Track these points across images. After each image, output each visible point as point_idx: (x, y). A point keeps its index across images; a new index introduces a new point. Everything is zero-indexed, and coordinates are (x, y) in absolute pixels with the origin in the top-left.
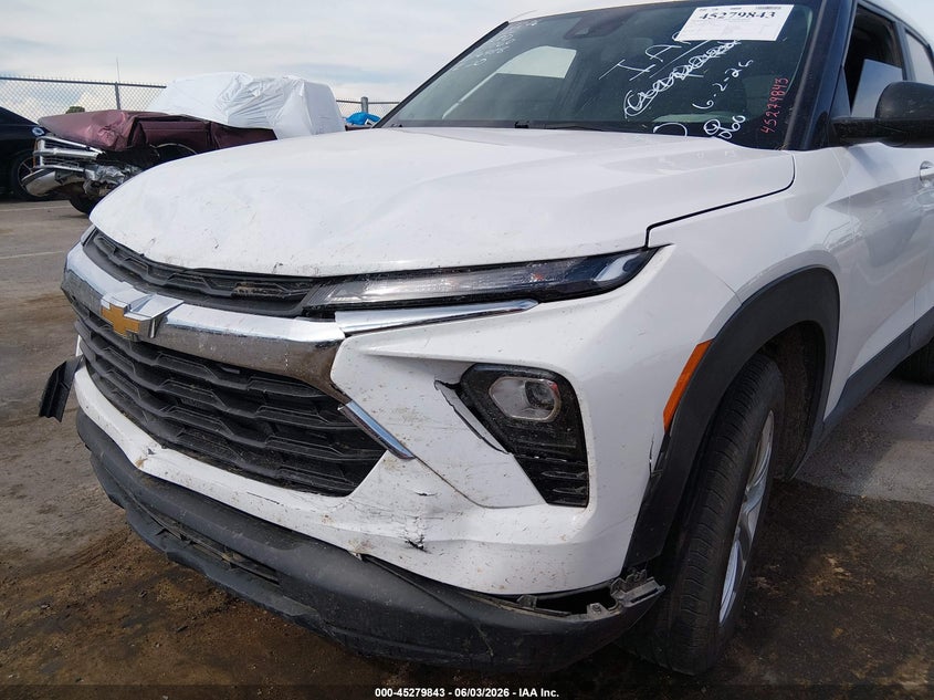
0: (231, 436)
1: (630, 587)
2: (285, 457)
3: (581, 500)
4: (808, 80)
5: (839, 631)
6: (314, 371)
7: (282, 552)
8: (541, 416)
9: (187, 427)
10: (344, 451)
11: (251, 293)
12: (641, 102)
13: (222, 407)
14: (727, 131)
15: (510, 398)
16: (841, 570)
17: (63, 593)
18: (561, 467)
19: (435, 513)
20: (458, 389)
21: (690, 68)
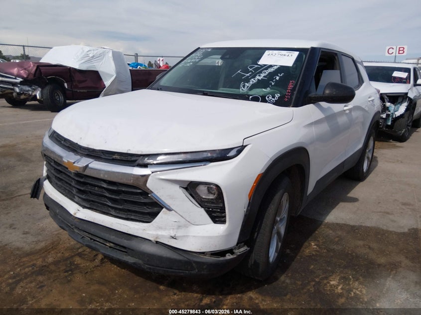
0: (110, 204)
1: (239, 248)
2: (129, 211)
3: (224, 222)
4: (301, 82)
5: (312, 267)
6: (141, 183)
7: (129, 242)
8: (211, 197)
9: (93, 201)
10: (149, 209)
11: (119, 158)
12: (246, 87)
13: (107, 195)
14: (273, 99)
15: (202, 191)
16: (315, 247)
17: (39, 262)
18: (218, 212)
19: (179, 227)
20: (186, 189)
21: (263, 75)
